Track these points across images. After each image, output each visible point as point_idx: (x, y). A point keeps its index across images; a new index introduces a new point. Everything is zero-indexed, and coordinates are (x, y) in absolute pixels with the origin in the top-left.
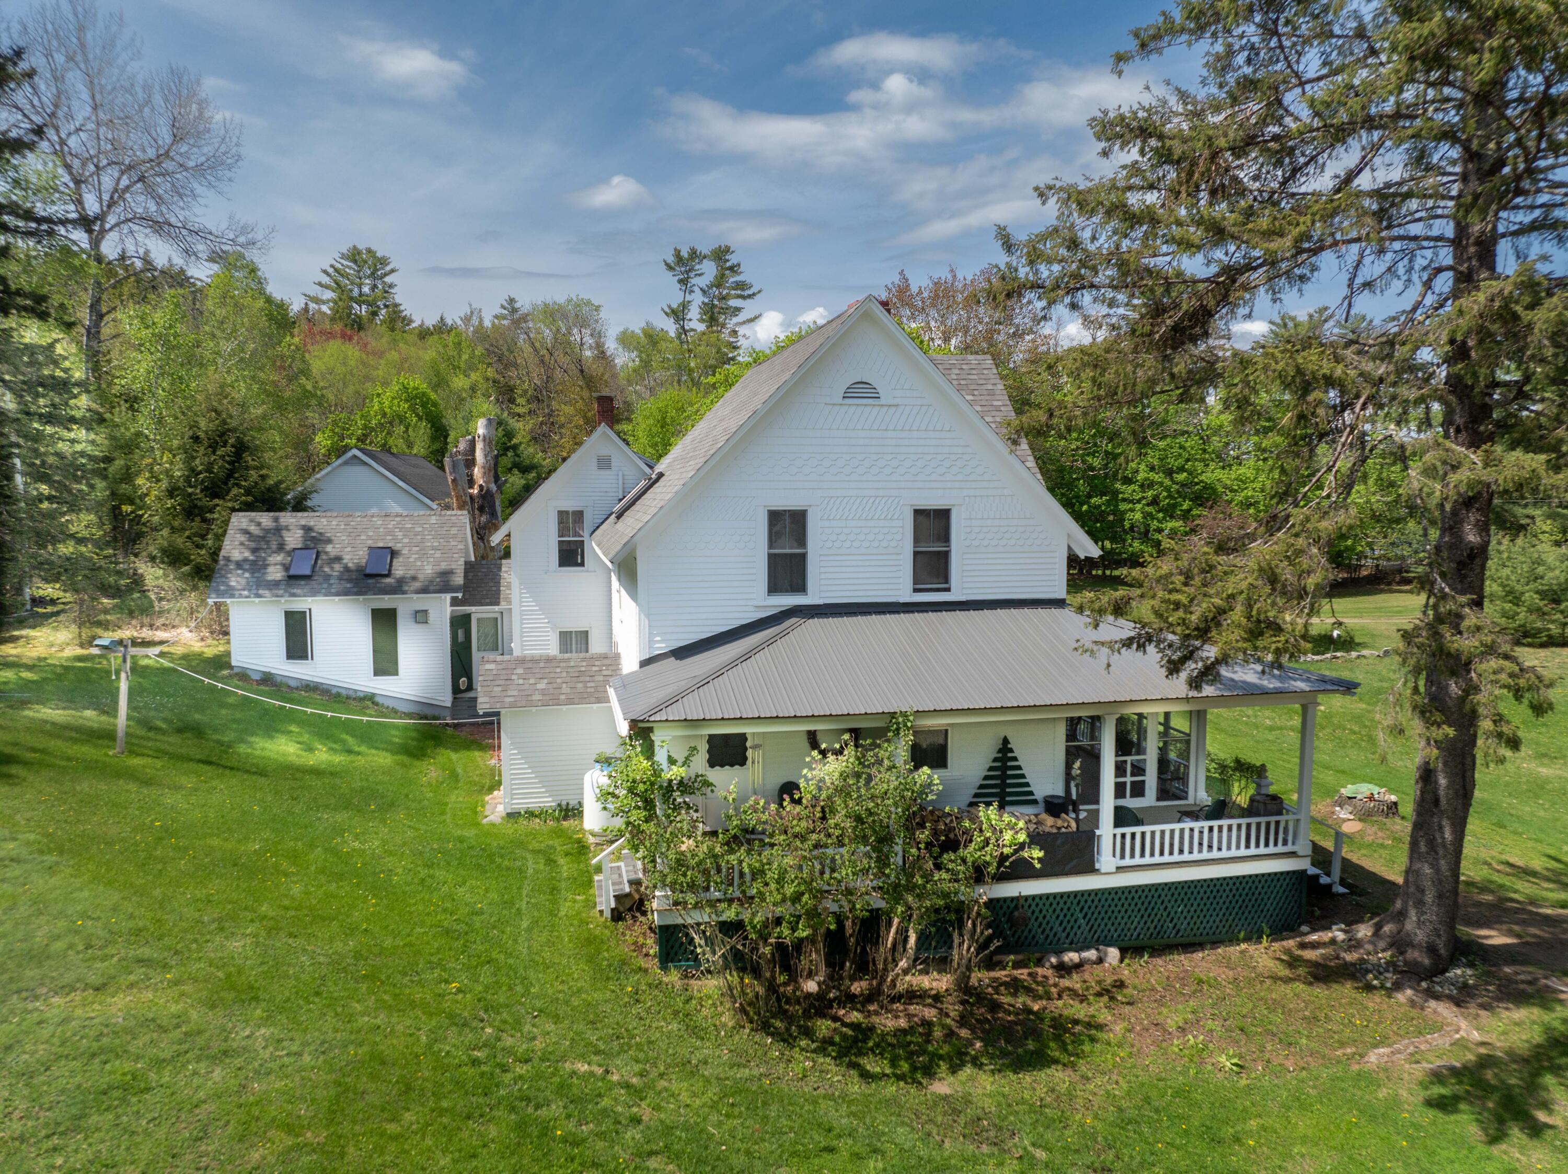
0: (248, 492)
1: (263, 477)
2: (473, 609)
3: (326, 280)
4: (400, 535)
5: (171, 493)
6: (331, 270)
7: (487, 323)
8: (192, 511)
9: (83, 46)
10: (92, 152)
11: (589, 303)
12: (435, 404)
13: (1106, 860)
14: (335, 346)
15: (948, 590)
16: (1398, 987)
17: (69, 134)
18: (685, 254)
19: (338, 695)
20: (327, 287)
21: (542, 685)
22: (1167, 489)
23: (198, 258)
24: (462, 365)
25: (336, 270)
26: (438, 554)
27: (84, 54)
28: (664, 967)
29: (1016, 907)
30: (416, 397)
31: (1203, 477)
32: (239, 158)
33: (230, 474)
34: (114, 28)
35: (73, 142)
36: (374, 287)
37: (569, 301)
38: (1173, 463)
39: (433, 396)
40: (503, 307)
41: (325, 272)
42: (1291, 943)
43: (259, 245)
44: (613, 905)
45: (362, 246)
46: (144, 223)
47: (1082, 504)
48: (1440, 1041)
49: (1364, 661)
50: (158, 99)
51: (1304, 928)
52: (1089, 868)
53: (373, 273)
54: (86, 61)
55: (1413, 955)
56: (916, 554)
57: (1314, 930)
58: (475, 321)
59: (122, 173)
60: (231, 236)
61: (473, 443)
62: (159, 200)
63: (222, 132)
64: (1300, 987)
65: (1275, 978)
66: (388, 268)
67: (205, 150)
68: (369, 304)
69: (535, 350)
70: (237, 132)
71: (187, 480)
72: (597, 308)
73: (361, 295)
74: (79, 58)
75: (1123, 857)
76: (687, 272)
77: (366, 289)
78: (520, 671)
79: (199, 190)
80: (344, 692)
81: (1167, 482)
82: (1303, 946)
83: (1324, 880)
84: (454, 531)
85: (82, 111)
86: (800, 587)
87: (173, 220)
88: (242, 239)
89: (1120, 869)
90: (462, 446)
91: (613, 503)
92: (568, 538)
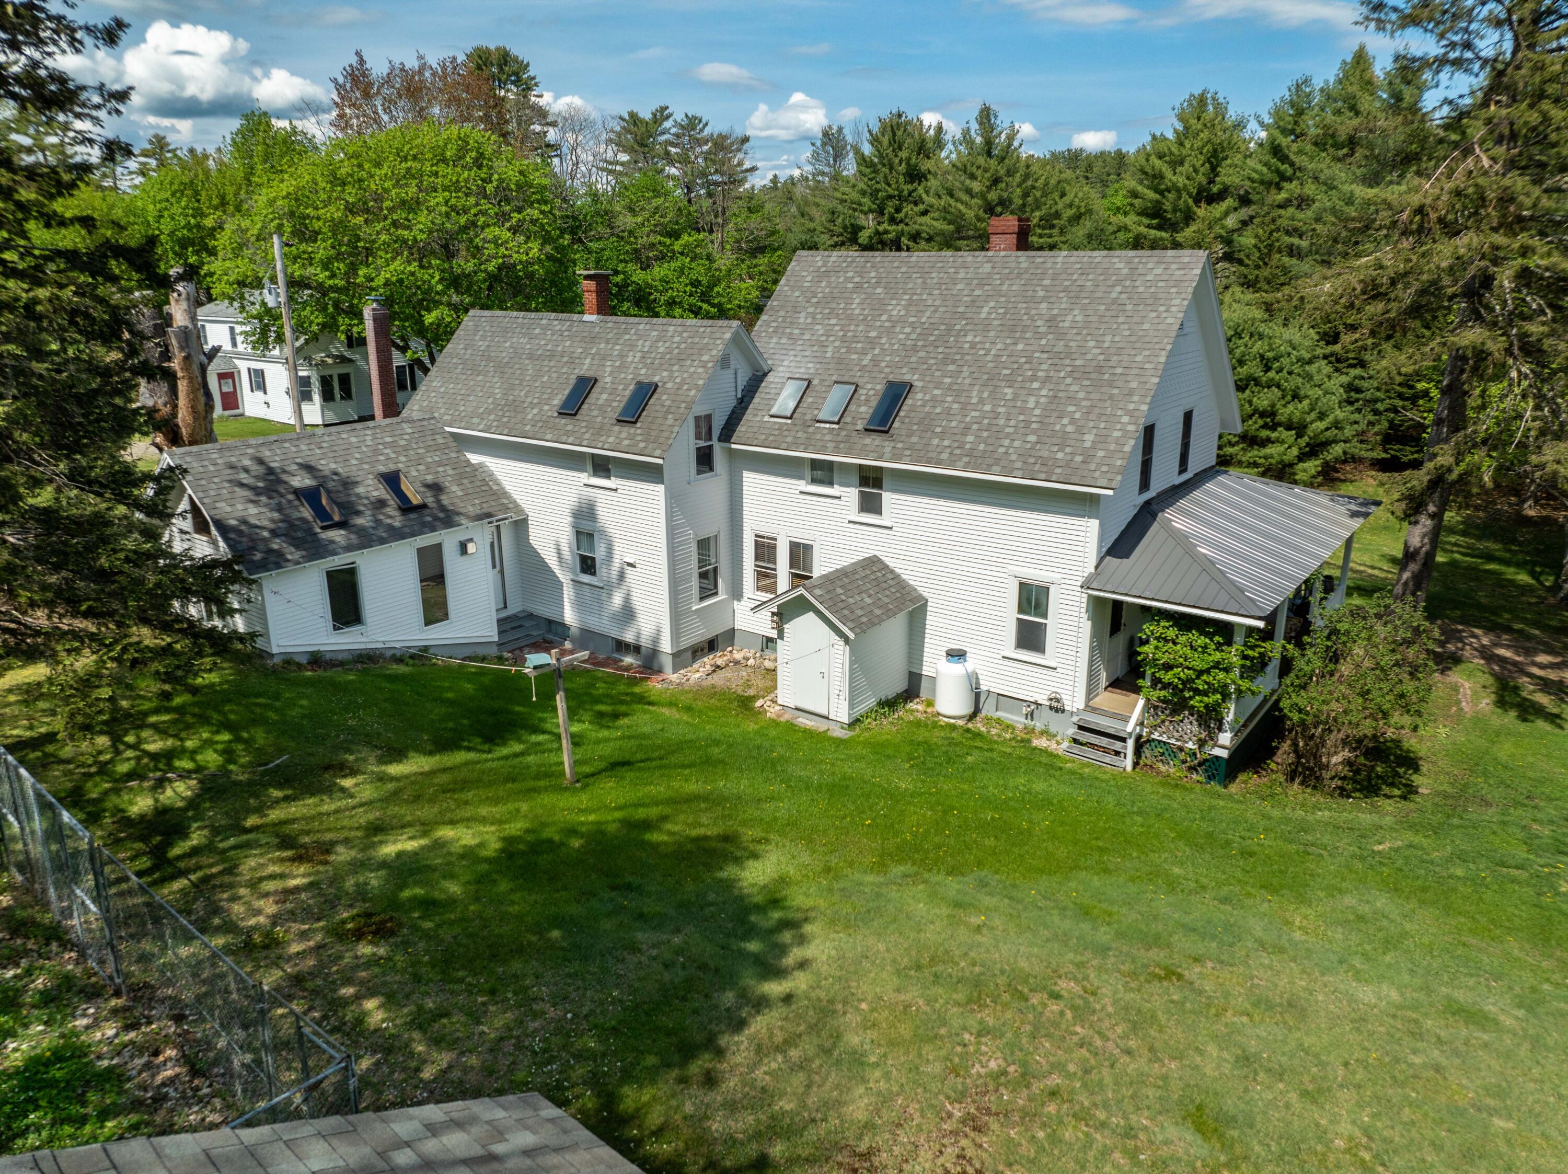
15: (1186, 470)
48: (1467, 692)
56: (1181, 447)
80: (398, 653)
91: (733, 403)
92: (702, 444)
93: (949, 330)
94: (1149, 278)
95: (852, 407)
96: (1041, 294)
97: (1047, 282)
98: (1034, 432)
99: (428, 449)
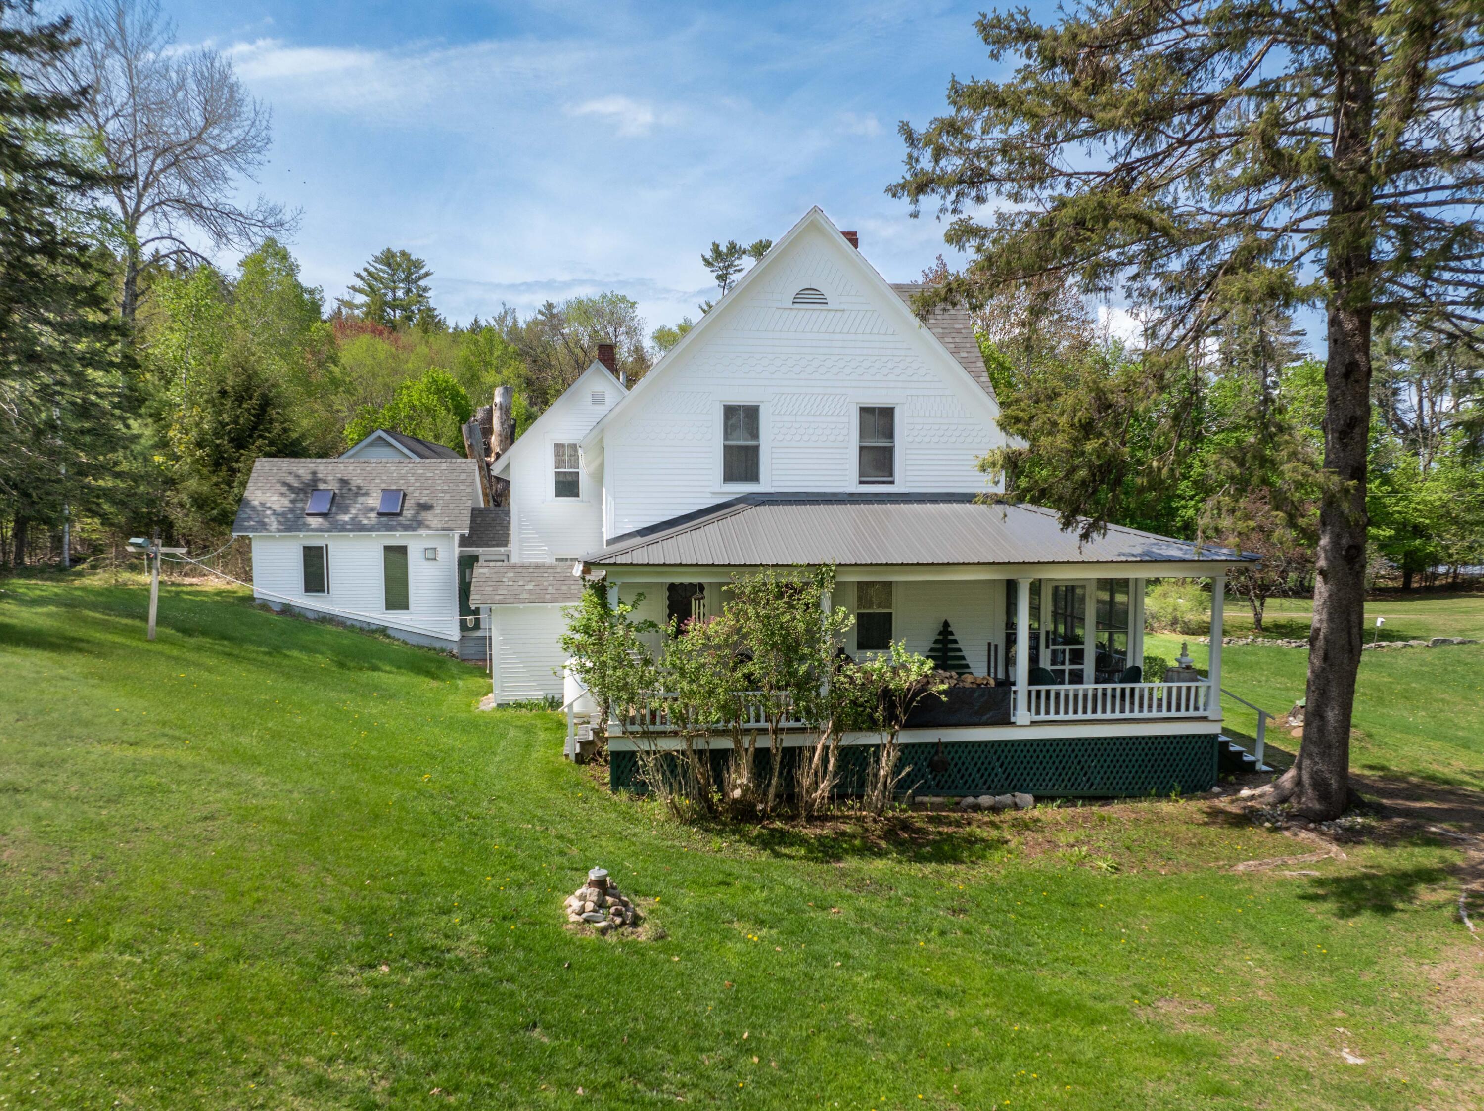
0: (271, 443)
1: (285, 431)
2: (480, 550)
3: (359, 283)
4: (412, 479)
5: (199, 445)
6: (364, 274)
7: (522, 324)
8: (219, 461)
9: (122, 30)
10: (130, 136)
11: (624, 299)
12: (464, 397)
13: (1022, 714)
14: (365, 339)
15: (892, 483)
17: (108, 120)
18: (723, 249)
19: (353, 626)
20: (360, 291)
21: (530, 586)
23: (228, 240)
24: (494, 362)
25: (370, 274)
26: (447, 497)
27: (124, 39)
28: (615, 790)
29: (937, 753)
30: (445, 389)
32: (268, 140)
33: (254, 428)
34: (151, 12)
35: (112, 127)
36: (408, 291)
37: (604, 297)
39: (463, 390)
40: (540, 312)
41: (358, 276)
43: (287, 226)
44: (578, 751)
45: (396, 249)
46: (176, 205)
49: (1410, 650)
50: (191, 84)
51: (1216, 789)
52: (1005, 721)
53: (407, 277)
54: (125, 46)
56: (861, 448)
57: (1225, 792)
58: (509, 322)
59: (157, 156)
60: (261, 218)
61: (490, 413)
62: (191, 182)
63: (252, 115)
66: (423, 271)
67: (236, 133)
68: (404, 309)
69: (570, 351)
70: (266, 115)
71: (216, 434)
72: (633, 305)
73: (395, 299)
74: (118, 44)
75: (1038, 712)
76: (726, 268)
77: (400, 294)
78: (511, 575)
79: (230, 172)
80: (358, 624)
83: (1248, 758)
84: (463, 476)
85: (120, 95)
86: (753, 476)
87: (206, 204)
88: (271, 220)
89: (1033, 723)
90: (480, 415)
92: (565, 470)
99: (446, 481)
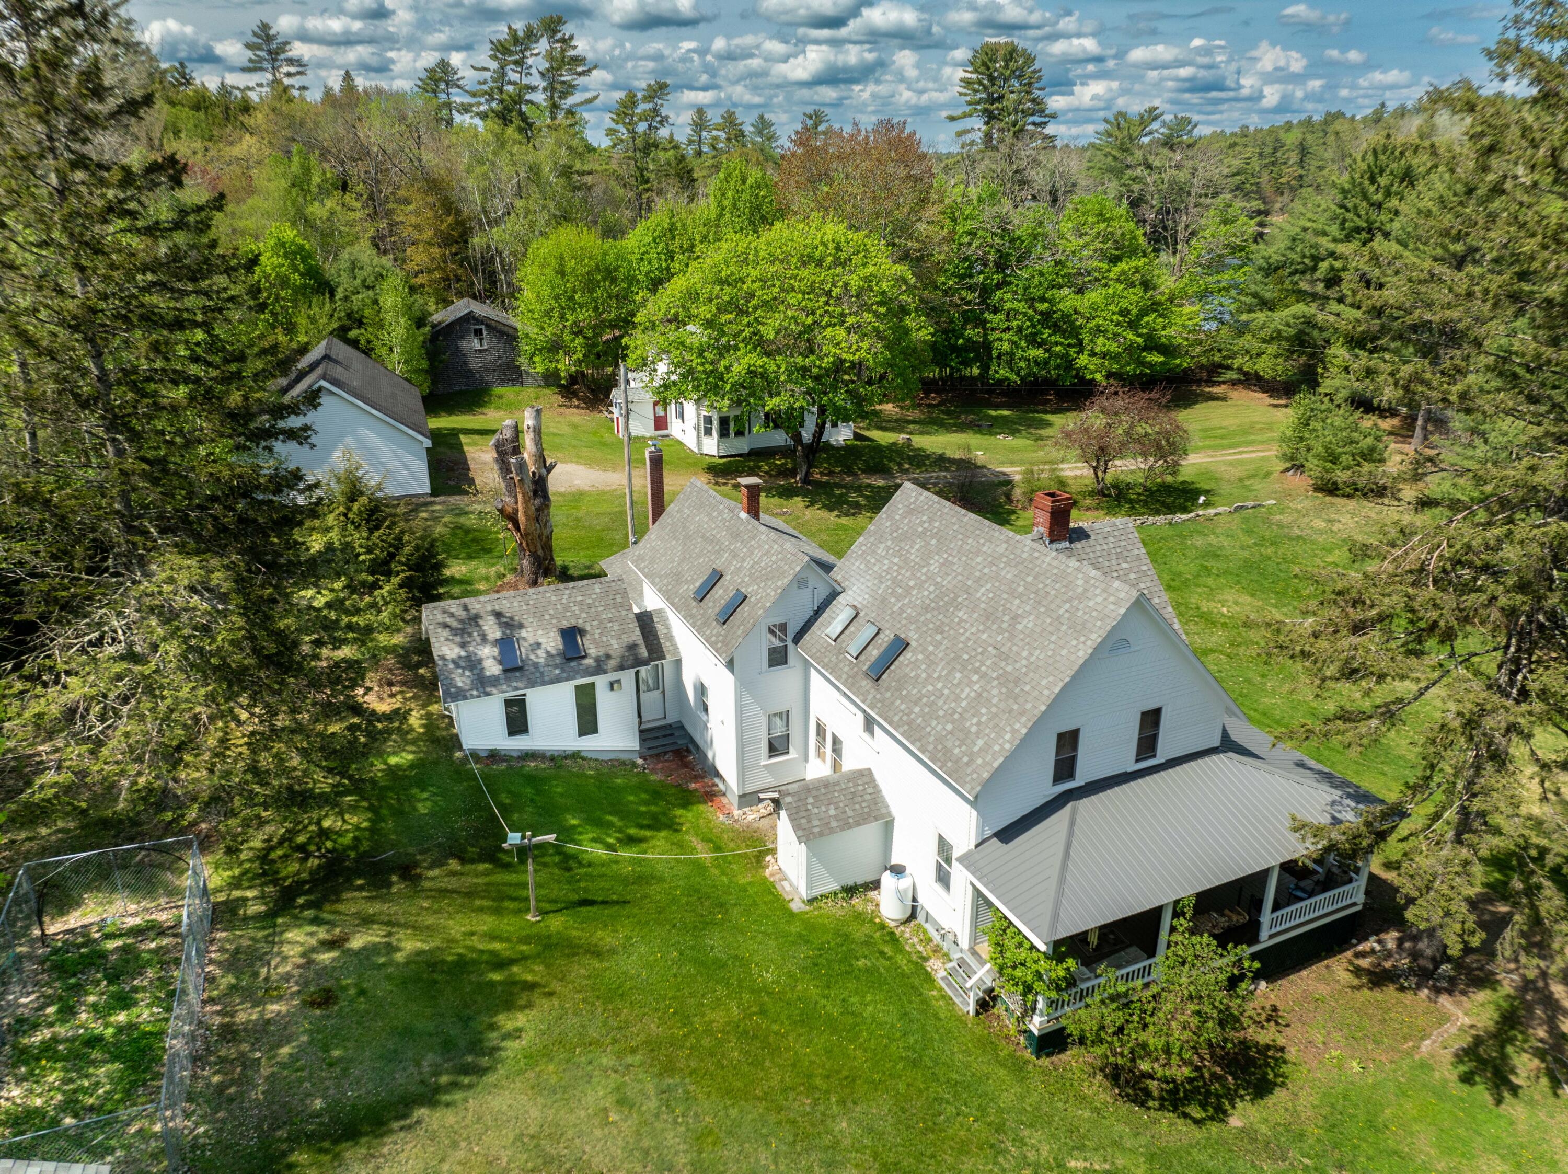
4: (576, 609)
13: (1265, 934)
15: (1155, 756)
16: (1419, 987)
19: (554, 757)
21: (832, 811)
22: (1030, 319)
26: (616, 627)
28: (1037, 1055)
31: (1060, 306)
38: (1035, 292)
39: (309, 247)
42: (1349, 954)
47: (957, 339)
48: (1451, 1029)
51: (1354, 941)
55: (1423, 962)
56: (1139, 739)
57: (1360, 942)
64: (1366, 991)
65: (1353, 988)
75: (1272, 929)
78: (811, 800)
80: (558, 754)
81: (1031, 312)
82: (1358, 955)
84: (619, 598)
86: (1071, 776)
89: (1270, 936)
91: (811, 613)
92: (776, 643)
93: (954, 599)
94: (1091, 604)
95: (870, 648)
96: (1021, 589)
97: (1030, 579)
98: (953, 722)
99: (606, 607)
